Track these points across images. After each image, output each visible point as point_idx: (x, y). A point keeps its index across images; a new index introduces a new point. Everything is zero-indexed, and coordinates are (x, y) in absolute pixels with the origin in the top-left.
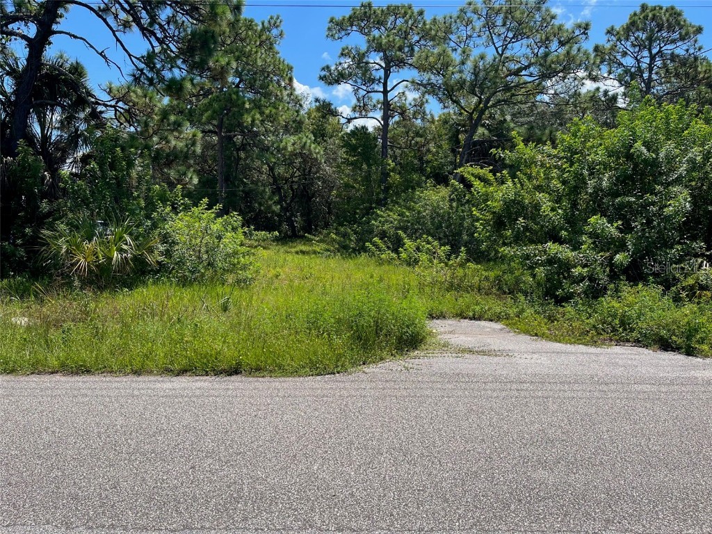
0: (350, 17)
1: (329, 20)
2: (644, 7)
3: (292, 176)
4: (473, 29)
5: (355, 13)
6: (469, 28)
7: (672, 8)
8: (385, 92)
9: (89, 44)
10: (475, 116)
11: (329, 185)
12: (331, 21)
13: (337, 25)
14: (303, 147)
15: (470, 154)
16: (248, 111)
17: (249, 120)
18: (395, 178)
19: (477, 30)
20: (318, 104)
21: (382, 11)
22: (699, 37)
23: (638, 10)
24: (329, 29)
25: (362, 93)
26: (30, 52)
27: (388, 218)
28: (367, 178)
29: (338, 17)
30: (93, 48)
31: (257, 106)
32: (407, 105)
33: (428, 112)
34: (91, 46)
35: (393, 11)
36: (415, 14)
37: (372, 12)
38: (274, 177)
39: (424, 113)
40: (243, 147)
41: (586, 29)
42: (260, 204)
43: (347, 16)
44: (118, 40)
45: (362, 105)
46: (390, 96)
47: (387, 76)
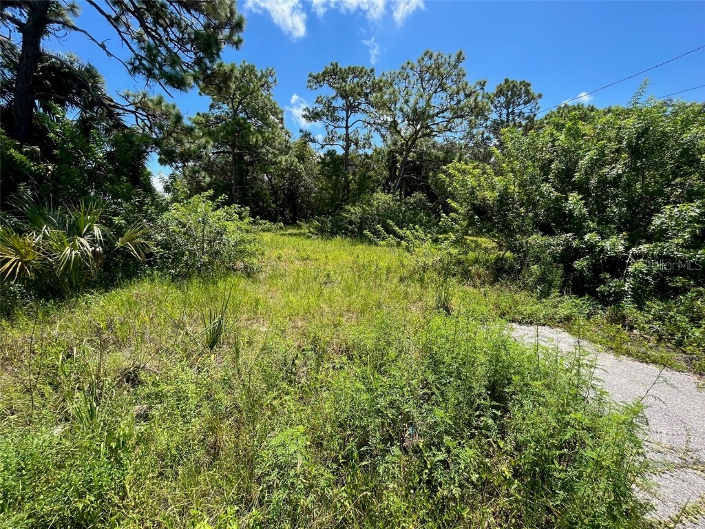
0: (323, 73)
1: (308, 74)
2: (507, 81)
3: (283, 185)
4: (409, 82)
5: (327, 70)
6: (407, 81)
7: (524, 82)
8: (347, 127)
9: (90, 37)
10: (410, 143)
11: (308, 190)
12: (310, 76)
13: (314, 78)
14: (292, 165)
15: (405, 169)
16: (253, 135)
17: (254, 140)
18: (353, 186)
19: (412, 83)
20: (302, 133)
21: (345, 70)
22: (539, 101)
23: (503, 83)
24: (309, 81)
25: (331, 128)
26: (23, 37)
27: (354, 211)
28: (335, 185)
29: (315, 74)
30: (95, 41)
31: (260, 131)
32: (359, 138)
33: (372, 144)
34: (93, 39)
35: (352, 70)
36: (369, 71)
37: (338, 69)
38: (272, 185)
39: (370, 144)
40: (251, 163)
41: (483, 86)
42: (263, 203)
43: (321, 73)
44: (123, 39)
45: (330, 137)
46: (350, 130)
47: (348, 117)
